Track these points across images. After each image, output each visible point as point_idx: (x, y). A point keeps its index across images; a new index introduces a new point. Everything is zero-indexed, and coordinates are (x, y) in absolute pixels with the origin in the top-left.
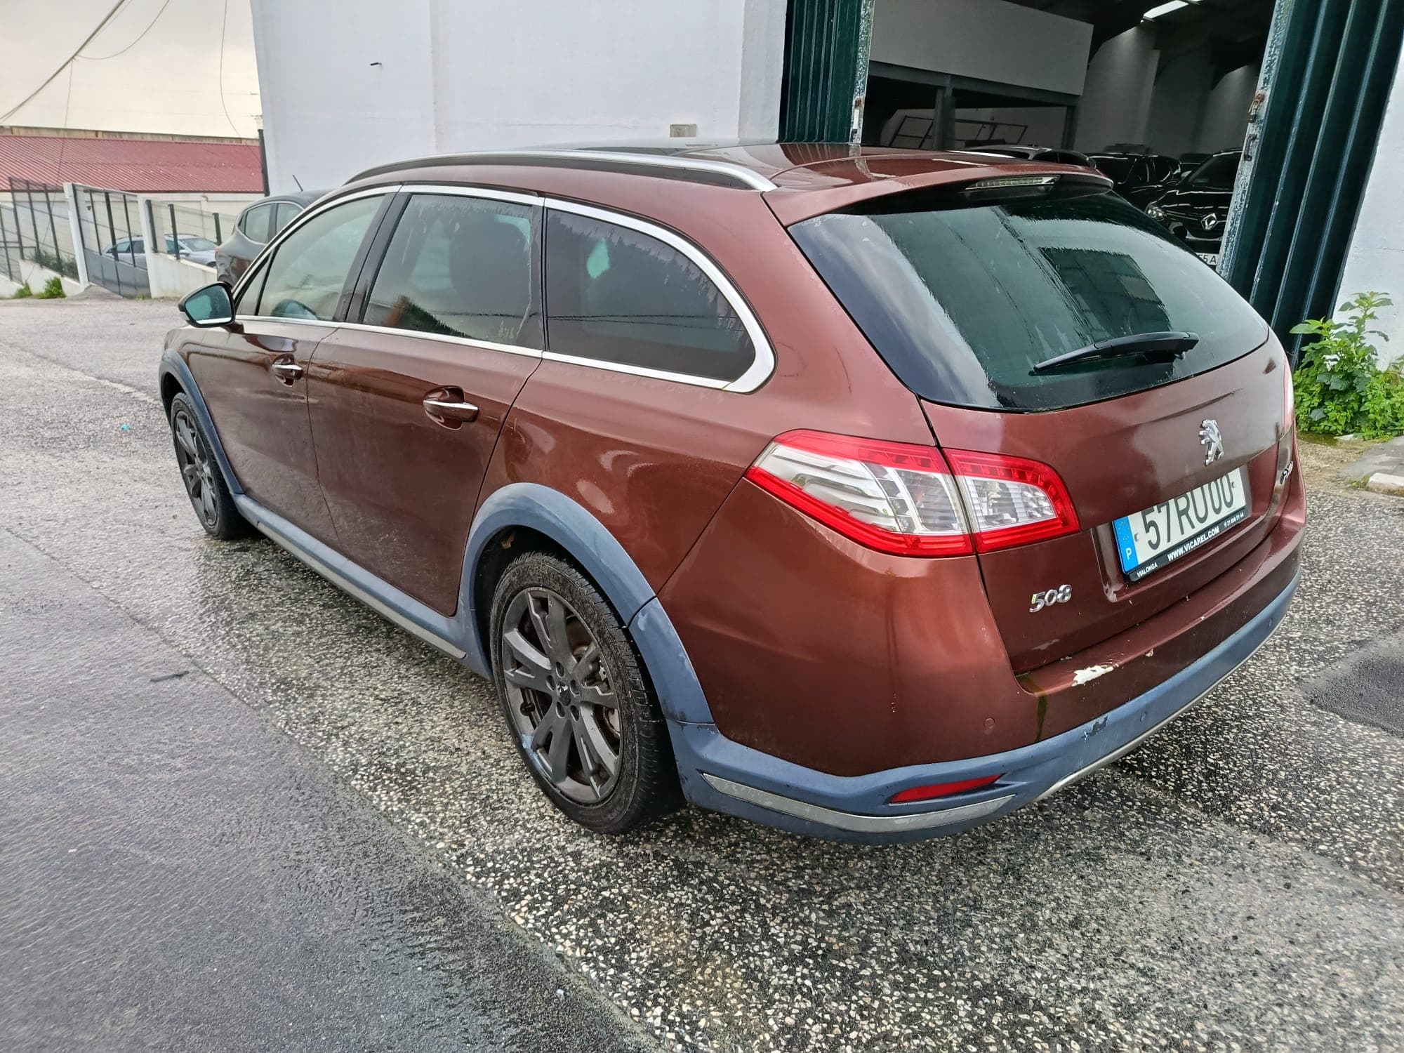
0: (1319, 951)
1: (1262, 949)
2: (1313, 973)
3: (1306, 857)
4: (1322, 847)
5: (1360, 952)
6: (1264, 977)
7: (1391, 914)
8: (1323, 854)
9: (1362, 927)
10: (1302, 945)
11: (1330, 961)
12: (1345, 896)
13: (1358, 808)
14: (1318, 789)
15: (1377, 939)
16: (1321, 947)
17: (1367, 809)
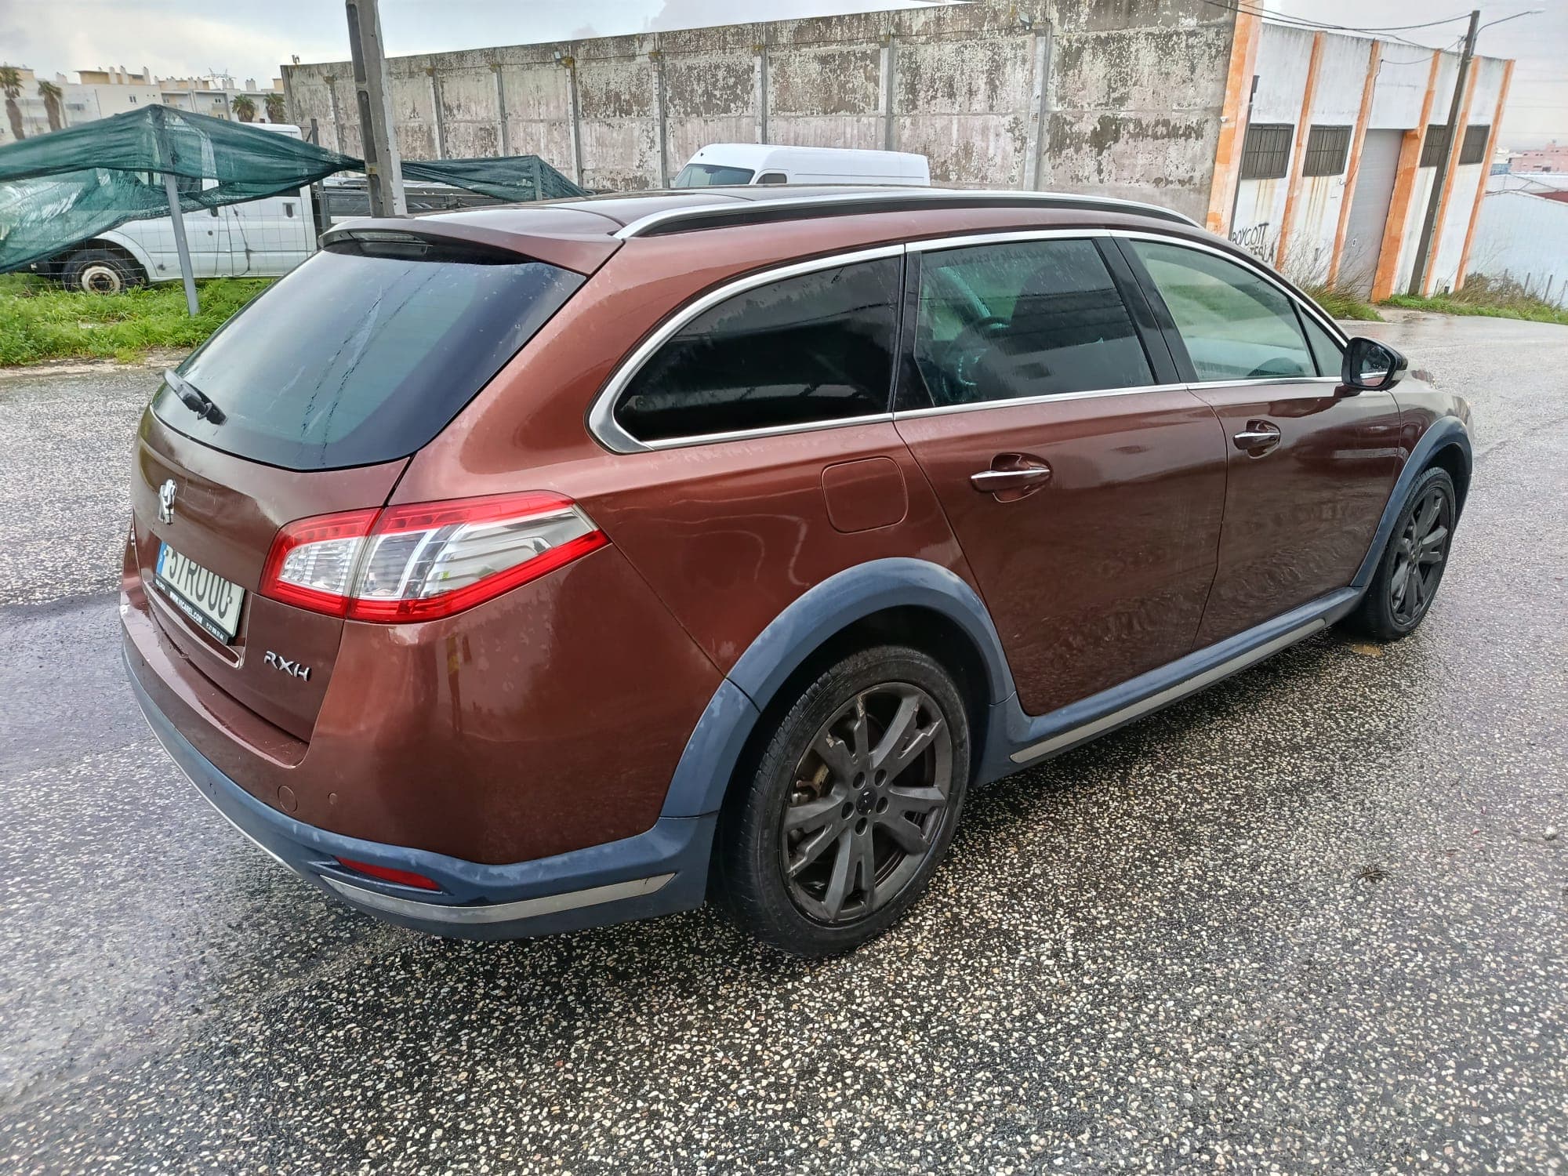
0: (39, 993)
1: (74, 958)
2: (26, 978)
3: (149, 1046)
4: (147, 1064)
5: (12, 1022)
6: (49, 945)
7: (26, 1075)
8: (141, 1062)
9: (34, 1039)
10: (55, 985)
11: (24, 993)
12: (76, 1050)
13: (173, 1131)
14: (233, 1107)
15: (11, 1043)
16: (41, 997)
17: (166, 1140)
